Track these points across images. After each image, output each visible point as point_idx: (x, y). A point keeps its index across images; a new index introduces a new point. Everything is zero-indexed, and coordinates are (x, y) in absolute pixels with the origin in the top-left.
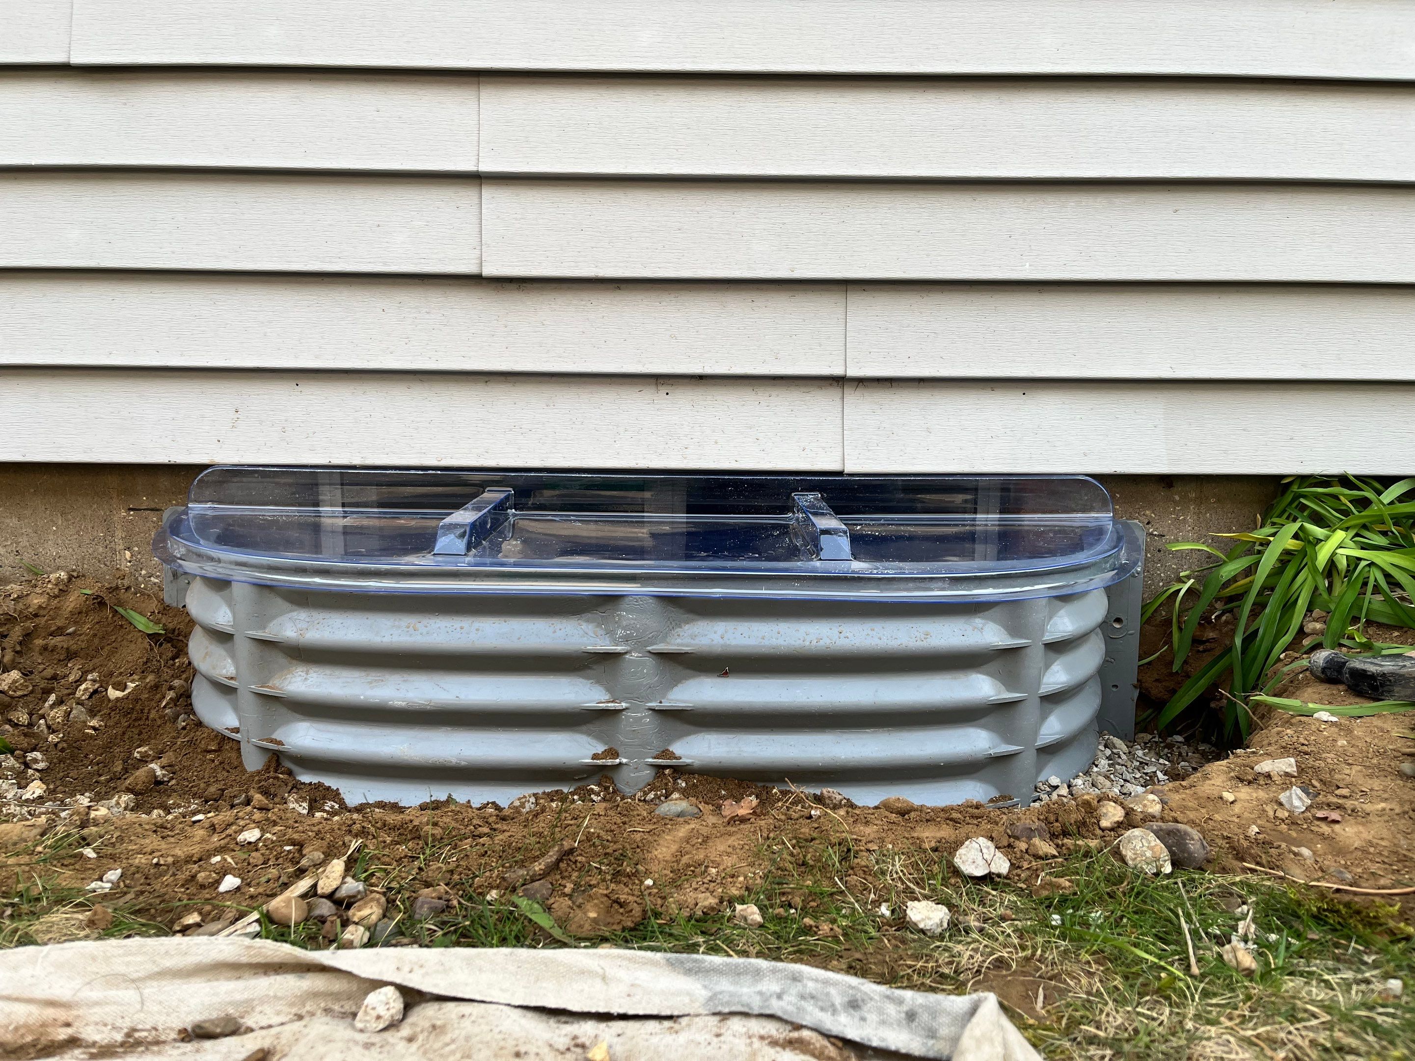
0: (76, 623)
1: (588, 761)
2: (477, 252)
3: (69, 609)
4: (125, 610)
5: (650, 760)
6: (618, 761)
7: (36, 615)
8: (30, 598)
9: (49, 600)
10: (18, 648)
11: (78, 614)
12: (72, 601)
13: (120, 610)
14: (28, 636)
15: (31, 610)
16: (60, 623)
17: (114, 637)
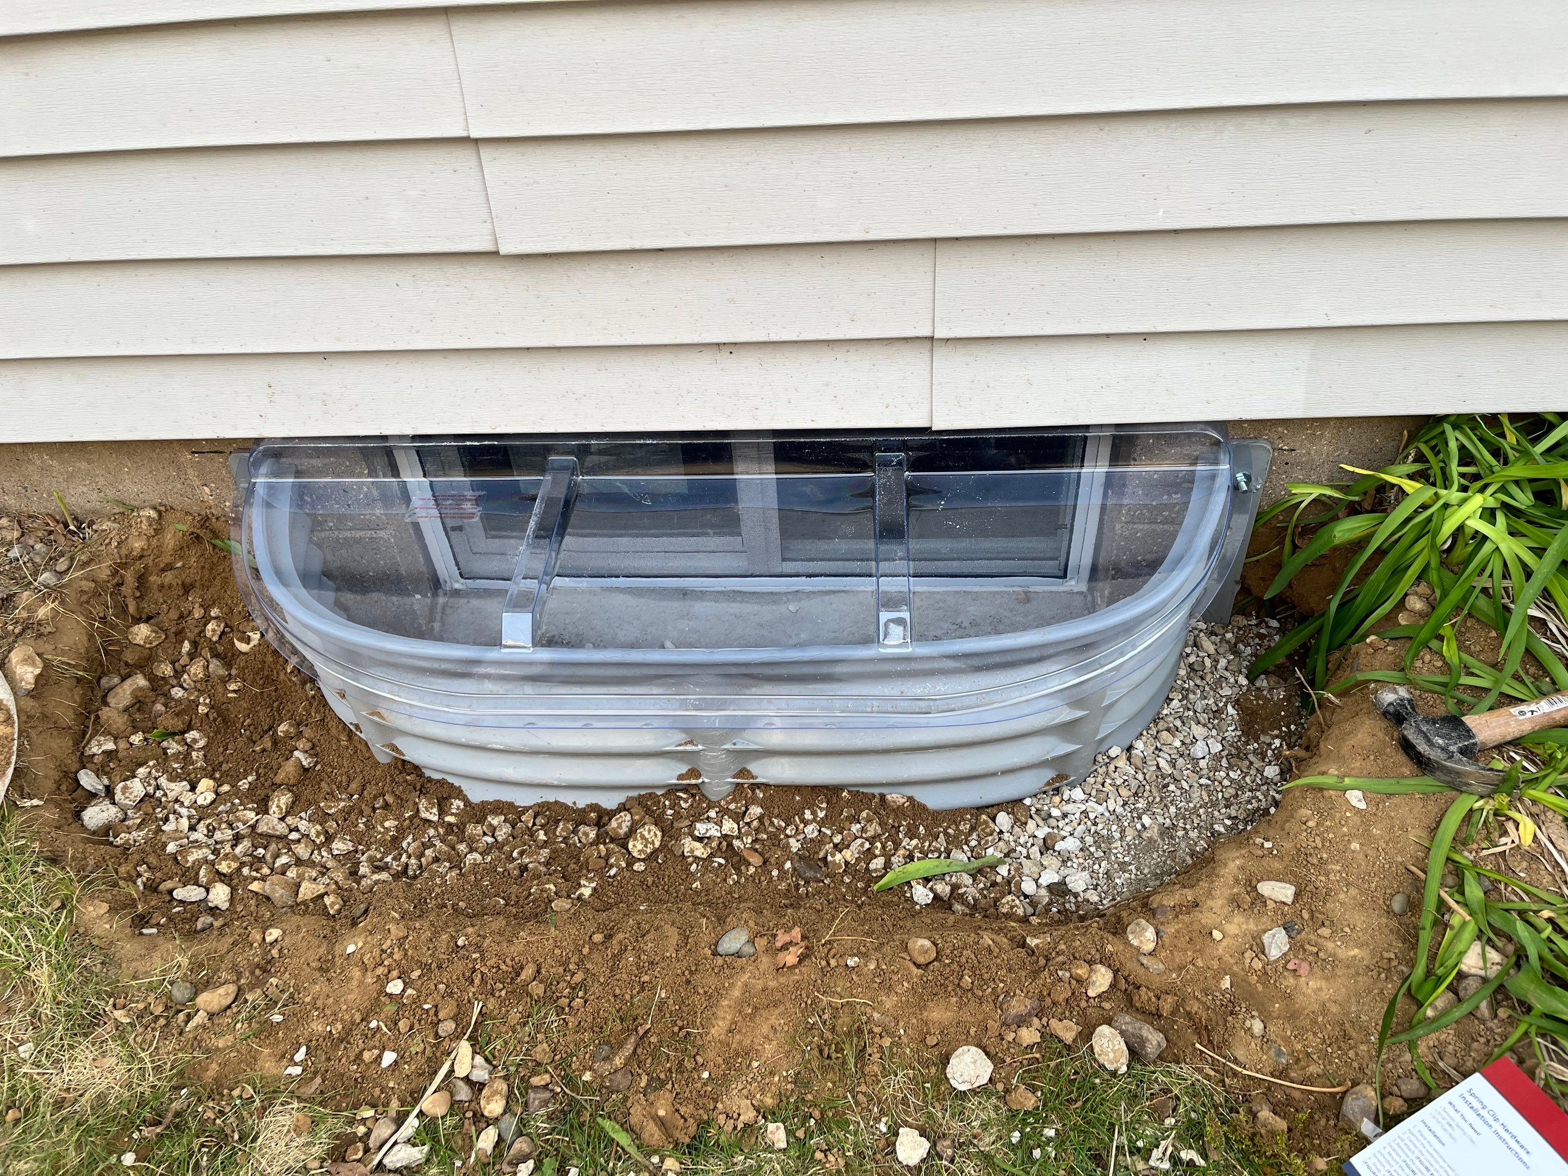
0: (181, 558)
1: (675, 781)
2: (489, 226)
3: (170, 547)
4: (223, 541)
5: (730, 780)
6: (700, 781)
7: (141, 557)
8: (129, 541)
9: (148, 540)
10: (138, 594)
11: (181, 550)
12: (170, 540)
13: (218, 542)
14: (142, 579)
15: (135, 553)
16: (166, 559)
17: (221, 567)
